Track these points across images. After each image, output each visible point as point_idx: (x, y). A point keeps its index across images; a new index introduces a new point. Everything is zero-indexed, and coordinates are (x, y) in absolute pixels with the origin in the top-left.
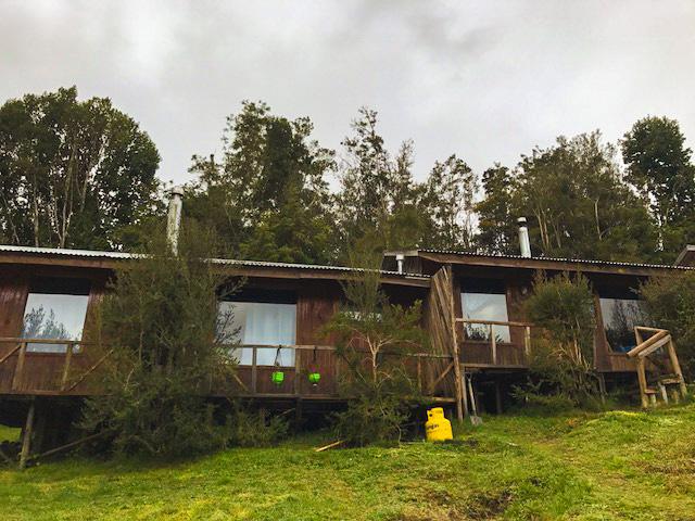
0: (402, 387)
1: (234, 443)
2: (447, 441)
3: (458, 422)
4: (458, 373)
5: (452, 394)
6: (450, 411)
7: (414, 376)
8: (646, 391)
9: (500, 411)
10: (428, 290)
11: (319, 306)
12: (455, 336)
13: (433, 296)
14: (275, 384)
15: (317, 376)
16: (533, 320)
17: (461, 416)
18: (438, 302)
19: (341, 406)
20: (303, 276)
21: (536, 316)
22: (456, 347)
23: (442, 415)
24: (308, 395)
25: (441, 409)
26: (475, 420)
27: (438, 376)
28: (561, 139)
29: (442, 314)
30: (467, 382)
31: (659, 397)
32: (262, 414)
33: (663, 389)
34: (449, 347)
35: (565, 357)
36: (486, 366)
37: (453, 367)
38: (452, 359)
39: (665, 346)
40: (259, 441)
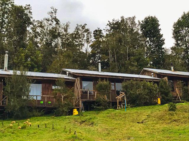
0: (69, 105)
1: (34, 116)
2: (77, 115)
3: (80, 112)
4: (80, 102)
5: (79, 106)
6: (78, 110)
7: (71, 102)
8: (118, 106)
9: (89, 110)
10: (74, 82)
11: (47, 85)
12: (80, 94)
13: (76, 84)
14: (41, 104)
15: (50, 102)
16: (98, 90)
17: (80, 111)
18: (77, 85)
19: (55, 109)
20: (45, 79)
21: (98, 89)
22: (80, 96)
23: (76, 110)
24: (48, 106)
25: (76, 109)
26: (83, 111)
27: (75, 103)
28: (122, 17)
29: (77, 88)
30: (82, 104)
31: (121, 107)
32: (38, 110)
33: (122, 105)
34: (79, 96)
35: (103, 98)
36: (86, 100)
37: (79, 101)
38: (79, 99)
39: (124, 96)
40: (38, 115)
